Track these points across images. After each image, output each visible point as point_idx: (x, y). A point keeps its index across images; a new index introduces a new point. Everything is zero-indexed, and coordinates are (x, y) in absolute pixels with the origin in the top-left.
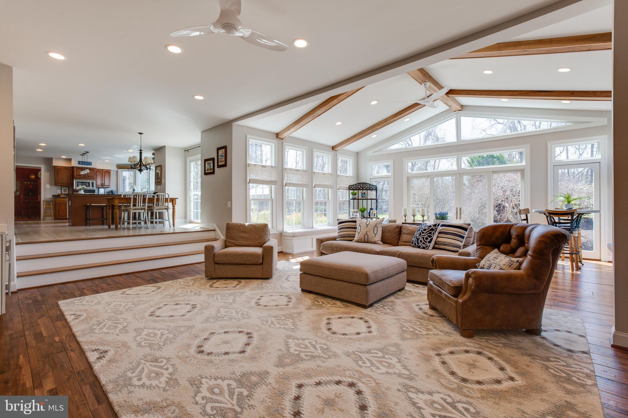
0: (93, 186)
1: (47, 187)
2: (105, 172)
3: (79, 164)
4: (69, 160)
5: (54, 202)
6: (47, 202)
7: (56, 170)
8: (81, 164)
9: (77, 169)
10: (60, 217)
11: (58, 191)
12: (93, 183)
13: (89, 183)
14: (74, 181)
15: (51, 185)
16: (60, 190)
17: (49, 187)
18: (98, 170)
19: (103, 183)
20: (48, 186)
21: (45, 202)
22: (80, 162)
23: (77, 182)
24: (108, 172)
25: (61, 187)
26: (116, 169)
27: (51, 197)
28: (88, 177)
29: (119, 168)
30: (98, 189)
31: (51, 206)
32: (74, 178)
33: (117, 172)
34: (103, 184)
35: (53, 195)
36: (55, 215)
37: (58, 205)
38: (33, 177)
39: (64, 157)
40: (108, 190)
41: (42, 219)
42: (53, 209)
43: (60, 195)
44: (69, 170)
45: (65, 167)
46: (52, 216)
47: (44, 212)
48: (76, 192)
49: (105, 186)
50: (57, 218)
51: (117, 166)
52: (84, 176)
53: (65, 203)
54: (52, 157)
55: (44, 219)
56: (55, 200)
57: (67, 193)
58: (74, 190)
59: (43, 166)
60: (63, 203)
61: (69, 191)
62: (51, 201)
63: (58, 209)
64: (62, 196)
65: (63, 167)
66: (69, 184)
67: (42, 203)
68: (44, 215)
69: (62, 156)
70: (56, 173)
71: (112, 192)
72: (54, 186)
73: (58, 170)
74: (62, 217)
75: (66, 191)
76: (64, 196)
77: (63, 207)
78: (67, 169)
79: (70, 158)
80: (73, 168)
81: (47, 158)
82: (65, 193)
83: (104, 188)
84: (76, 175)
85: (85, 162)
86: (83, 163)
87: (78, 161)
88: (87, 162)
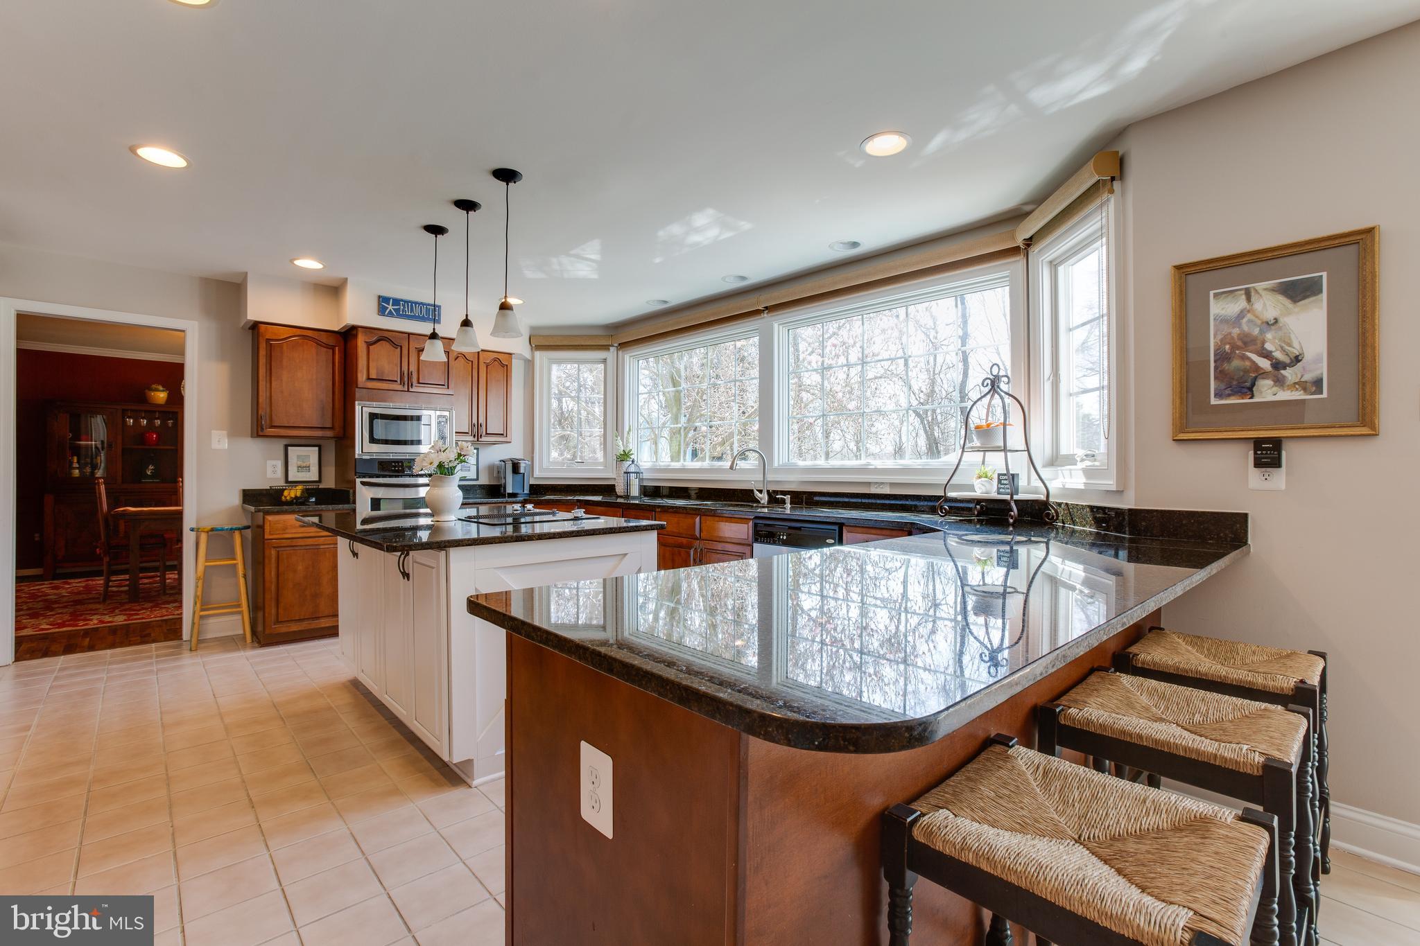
1: (215, 445)
2: (486, 366)
3: (382, 311)
4: (333, 290)
5: (248, 533)
6: (217, 536)
7: (263, 345)
8: (390, 314)
9: (369, 344)
10: (283, 629)
11: (269, 470)
12: (443, 421)
13: (420, 420)
14: (358, 408)
15: (233, 433)
16: (279, 464)
17: (225, 445)
19: (482, 420)
20: (220, 441)
21: (203, 537)
22: (386, 300)
23: (373, 417)
24: (502, 364)
25: (286, 447)
26: (526, 351)
27: (236, 500)
28: (417, 388)
29: (540, 347)
31: (234, 559)
32: (358, 393)
33: (530, 364)
34: (479, 425)
35: (244, 490)
36: (256, 607)
37: (273, 552)
38: (161, 396)
39: (309, 264)
40: (495, 454)
41: (186, 634)
42: (245, 576)
43: (283, 490)
44: (327, 346)
45: (309, 333)
46: (241, 613)
47: (196, 596)
48: (364, 477)
49: (483, 439)
50: (267, 632)
51: (533, 336)
52: (406, 383)
53: (310, 541)
54: (246, 274)
55: (199, 633)
56: (260, 523)
57: (313, 475)
58: (356, 459)
59: (195, 324)
60: (301, 542)
61: (323, 468)
62: (234, 527)
63: (274, 580)
64: (293, 496)
65: (299, 332)
66: (332, 428)
67: (188, 540)
68: (196, 615)
69: (298, 263)
70: (262, 361)
71: (516, 467)
72: (250, 438)
73: (270, 347)
74: (295, 627)
75: (308, 468)
76: (299, 494)
77: (300, 568)
78: (319, 343)
79: (336, 274)
80: (349, 334)
81: (217, 281)
82: (306, 476)
83: (478, 449)
84: (369, 379)
85: (412, 305)
86: (402, 307)
87: (379, 297)
88: (422, 303)
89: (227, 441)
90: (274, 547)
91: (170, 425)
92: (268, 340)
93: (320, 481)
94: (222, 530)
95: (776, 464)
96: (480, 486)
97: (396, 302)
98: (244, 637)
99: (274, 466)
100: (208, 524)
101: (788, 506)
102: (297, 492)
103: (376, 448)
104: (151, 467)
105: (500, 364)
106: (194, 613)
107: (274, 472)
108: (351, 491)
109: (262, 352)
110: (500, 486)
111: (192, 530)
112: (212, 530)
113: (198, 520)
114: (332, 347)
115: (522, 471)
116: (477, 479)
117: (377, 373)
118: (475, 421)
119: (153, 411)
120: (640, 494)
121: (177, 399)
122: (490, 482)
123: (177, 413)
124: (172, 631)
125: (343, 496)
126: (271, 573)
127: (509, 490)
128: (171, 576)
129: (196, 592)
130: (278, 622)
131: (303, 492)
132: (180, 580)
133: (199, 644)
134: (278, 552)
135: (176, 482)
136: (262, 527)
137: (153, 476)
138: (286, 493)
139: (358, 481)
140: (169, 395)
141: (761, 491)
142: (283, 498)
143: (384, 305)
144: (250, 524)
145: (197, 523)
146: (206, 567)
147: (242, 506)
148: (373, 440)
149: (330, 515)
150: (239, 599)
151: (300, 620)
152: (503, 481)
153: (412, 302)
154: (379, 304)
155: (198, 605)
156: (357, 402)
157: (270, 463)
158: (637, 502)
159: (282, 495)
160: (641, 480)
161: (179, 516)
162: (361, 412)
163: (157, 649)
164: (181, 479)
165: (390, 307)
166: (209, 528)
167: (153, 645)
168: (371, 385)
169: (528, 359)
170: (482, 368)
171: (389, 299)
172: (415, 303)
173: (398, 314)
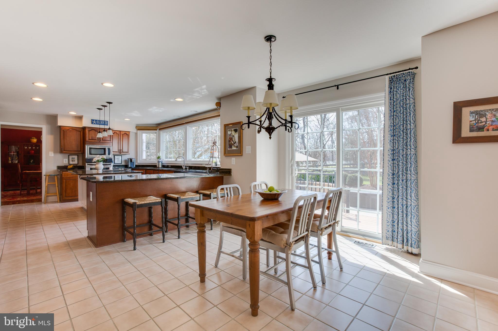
1: (50, 155)
2: (123, 135)
3: (92, 123)
4: (80, 118)
5: (59, 176)
6: (50, 177)
7: (62, 131)
8: (95, 124)
9: (89, 131)
10: (67, 198)
11: (64, 161)
12: (109, 149)
14: (86, 146)
15: (55, 152)
16: (67, 160)
18: (115, 132)
19: (121, 148)
20: (51, 154)
21: (47, 177)
23: (90, 148)
25: (69, 156)
26: (135, 130)
27: (56, 168)
29: (138, 129)
30: (114, 156)
31: (55, 182)
32: (86, 143)
33: (136, 134)
35: (58, 166)
36: (61, 194)
37: (65, 180)
38: (35, 140)
39: (73, 113)
40: (126, 157)
41: (43, 200)
42: (58, 186)
43: (68, 166)
44: (79, 131)
45: (74, 128)
46: (57, 195)
47: (45, 191)
48: (88, 163)
49: (122, 153)
50: (63, 199)
51: (137, 126)
52: (99, 140)
53: (74, 178)
54: (58, 114)
55: (46, 200)
56: (61, 174)
57: (76, 162)
58: (86, 159)
59: (45, 126)
60: (71, 178)
61: (79, 161)
62: (55, 175)
63: (65, 187)
64: (70, 167)
65: (71, 128)
66: (80, 151)
67: (43, 178)
68: (46, 195)
69: (69, 113)
70: (62, 135)
71: (131, 160)
72: (59, 154)
73: (64, 132)
74: (70, 198)
76: (72, 167)
77: (71, 184)
78: (76, 130)
79: (80, 114)
80: (84, 128)
81: (50, 115)
82: (74, 163)
83: (121, 156)
84: (89, 139)
86: (98, 122)
87: (92, 120)
88: (103, 121)
89: (53, 154)
90: (65, 179)
91: (38, 149)
92: (63, 130)
93: (78, 164)
94: (52, 175)
95: (188, 160)
96: (122, 165)
97: (96, 121)
98: (58, 201)
99: (66, 160)
100: (48, 174)
101: (188, 169)
102: (71, 166)
103: (92, 156)
104: (32, 160)
105: (127, 134)
106: (45, 195)
107: (66, 162)
108: (85, 166)
109: (62, 133)
110: (127, 165)
111: (44, 175)
112: (50, 175)
113: (46, 173)
114: (80, 132)
115: (133, 161)
116: (121, 163)
117: (91, 138)
118: (119, 149)
119: (32, 144)
120: (162, 167)
121: (40, 142)
122: (125, 164)
123: (39, 145)
124: (40, 200)
125: (83, 168)
126: (64, 185)
127: (130, 166)
128: (39, 190)
129: (45, 190)
130: (66, 197)
131: (73, 166)
132: (41, 191)
133: (46, 202)
134: (66, 180)
135: (40, 164)
136: (62, 175)
137: (33, 163)
138: (68, 167)
139: (86, 164)
140: (37, 140)
141: (183, 166)
142: (68, 168)
143: (93, 121)
144: (59, 174)
145: (46, 174)
146: (48, 184)
147: (57, 170)
148: (90, 154)
149: (80, 172)
150: (56, 193)
151: (72, 196)
152: (128, 164)
154: (92, 121)
155: (46, 193)
156: (86, 145)
157: (64, 159)
158: (161, 169)
159: (67, 167)
160: (162, 164)
161: (41, 173)
162: (87, 147)
163: (36, 203)
164: (41, 164)
165: (94, 122)
166: (49, 175)
167: (35, 203)
168: (90, 141)
169: (135, 133)
170: (121, 135)
171: (94, 120)
172: (101, 121)
173: (97, 124)
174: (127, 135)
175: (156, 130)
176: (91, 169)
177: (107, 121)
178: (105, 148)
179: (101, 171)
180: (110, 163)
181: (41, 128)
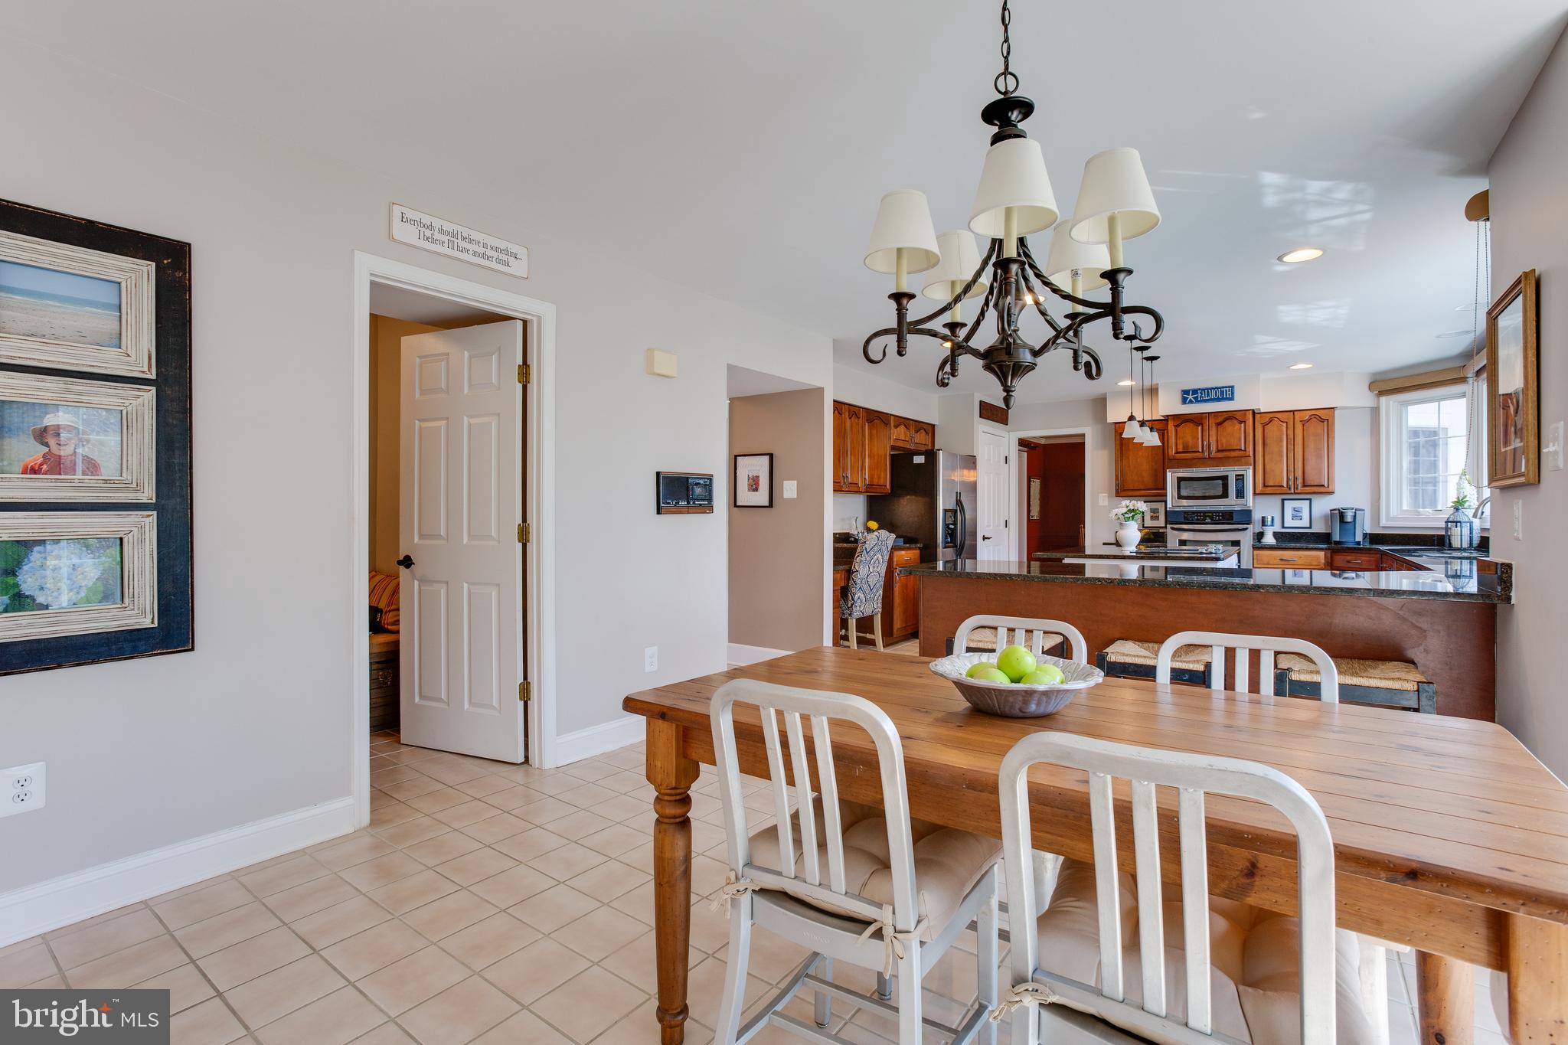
0: (1240, 494)
1: (1101, 503)
2: (1304, 423)
3: (1184, 401)
4: (1150, 392)
8: (1191, 401)
9: (1178, 427)
12: (1240, 479)
13: (1225, 478)
14: (1169, 475)
15: (1110, 494)
18: (1272, 417)
19: (1299, 474)
22: (1187, 392)
23: (1180, 480)
24: (1321, 420)
26: (1367, 399)
28: (1220, 455)
29: (1381, 393)
30: (1283, 500)
32: (1169, 464)
33: (1375, 411)
34: (1296, 479)
39: (1126, 383)
40: (1326, 505)
48: (1173, 524)
49: (1301, 491)
51: (1375, 382)
52: (1208, 453)
54: (1106, 394)
58: (1169, 511)
59: (1090, 428)
69: (1119, 384)
71: (1342, 515)
75: (1157, 518)
80: (1164, 421)
82: (1155, 523)
83: (1310, 500)
84: (1177, 453)
85: (1208, 392)
86: (1200, 395)
87: (1182, 391)
88: (1216, 388)
89: (1108, 499)
92: (1120, 434)
96: (1313, 534)
97: (1195, 391)
103: (1185, 502)
110: (1330, 534)
114: (1163, 430)
115: (1352, 520)
116: (1310, 527)
117: (1184, 447)
118: (1291, 475)
139: (1168, 527)
143: (1186, 396)
148: (1181, 496)
153: (1207, 389)
154: (1183, 397)
156: (1168, 470)
162: (1171, 478)
165: (1190, 397)
168: (1179, 456)
169: (1372, 408)
170: (1299, 426)
171: (1189, 391)
172: (1211, 389)
173: (1197, 401)
174: (1323, 420)
175: (1463, 380)
176: (1183, 542)
177: (1229, 387)
178: (1227, 476)
179: (1130, 548)
180: (1245, 526)
181: (1083, 435)
